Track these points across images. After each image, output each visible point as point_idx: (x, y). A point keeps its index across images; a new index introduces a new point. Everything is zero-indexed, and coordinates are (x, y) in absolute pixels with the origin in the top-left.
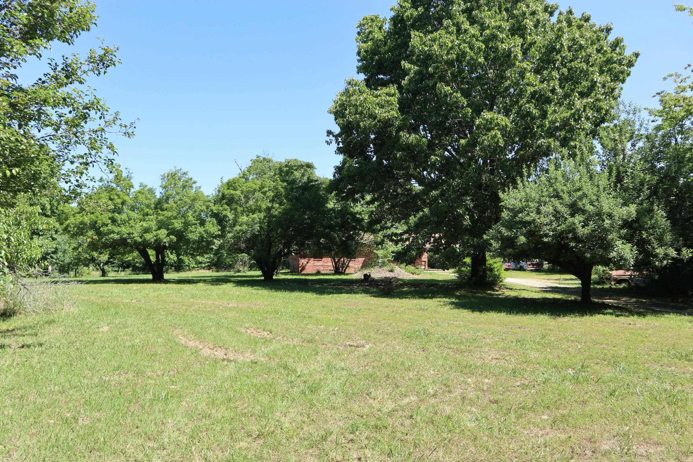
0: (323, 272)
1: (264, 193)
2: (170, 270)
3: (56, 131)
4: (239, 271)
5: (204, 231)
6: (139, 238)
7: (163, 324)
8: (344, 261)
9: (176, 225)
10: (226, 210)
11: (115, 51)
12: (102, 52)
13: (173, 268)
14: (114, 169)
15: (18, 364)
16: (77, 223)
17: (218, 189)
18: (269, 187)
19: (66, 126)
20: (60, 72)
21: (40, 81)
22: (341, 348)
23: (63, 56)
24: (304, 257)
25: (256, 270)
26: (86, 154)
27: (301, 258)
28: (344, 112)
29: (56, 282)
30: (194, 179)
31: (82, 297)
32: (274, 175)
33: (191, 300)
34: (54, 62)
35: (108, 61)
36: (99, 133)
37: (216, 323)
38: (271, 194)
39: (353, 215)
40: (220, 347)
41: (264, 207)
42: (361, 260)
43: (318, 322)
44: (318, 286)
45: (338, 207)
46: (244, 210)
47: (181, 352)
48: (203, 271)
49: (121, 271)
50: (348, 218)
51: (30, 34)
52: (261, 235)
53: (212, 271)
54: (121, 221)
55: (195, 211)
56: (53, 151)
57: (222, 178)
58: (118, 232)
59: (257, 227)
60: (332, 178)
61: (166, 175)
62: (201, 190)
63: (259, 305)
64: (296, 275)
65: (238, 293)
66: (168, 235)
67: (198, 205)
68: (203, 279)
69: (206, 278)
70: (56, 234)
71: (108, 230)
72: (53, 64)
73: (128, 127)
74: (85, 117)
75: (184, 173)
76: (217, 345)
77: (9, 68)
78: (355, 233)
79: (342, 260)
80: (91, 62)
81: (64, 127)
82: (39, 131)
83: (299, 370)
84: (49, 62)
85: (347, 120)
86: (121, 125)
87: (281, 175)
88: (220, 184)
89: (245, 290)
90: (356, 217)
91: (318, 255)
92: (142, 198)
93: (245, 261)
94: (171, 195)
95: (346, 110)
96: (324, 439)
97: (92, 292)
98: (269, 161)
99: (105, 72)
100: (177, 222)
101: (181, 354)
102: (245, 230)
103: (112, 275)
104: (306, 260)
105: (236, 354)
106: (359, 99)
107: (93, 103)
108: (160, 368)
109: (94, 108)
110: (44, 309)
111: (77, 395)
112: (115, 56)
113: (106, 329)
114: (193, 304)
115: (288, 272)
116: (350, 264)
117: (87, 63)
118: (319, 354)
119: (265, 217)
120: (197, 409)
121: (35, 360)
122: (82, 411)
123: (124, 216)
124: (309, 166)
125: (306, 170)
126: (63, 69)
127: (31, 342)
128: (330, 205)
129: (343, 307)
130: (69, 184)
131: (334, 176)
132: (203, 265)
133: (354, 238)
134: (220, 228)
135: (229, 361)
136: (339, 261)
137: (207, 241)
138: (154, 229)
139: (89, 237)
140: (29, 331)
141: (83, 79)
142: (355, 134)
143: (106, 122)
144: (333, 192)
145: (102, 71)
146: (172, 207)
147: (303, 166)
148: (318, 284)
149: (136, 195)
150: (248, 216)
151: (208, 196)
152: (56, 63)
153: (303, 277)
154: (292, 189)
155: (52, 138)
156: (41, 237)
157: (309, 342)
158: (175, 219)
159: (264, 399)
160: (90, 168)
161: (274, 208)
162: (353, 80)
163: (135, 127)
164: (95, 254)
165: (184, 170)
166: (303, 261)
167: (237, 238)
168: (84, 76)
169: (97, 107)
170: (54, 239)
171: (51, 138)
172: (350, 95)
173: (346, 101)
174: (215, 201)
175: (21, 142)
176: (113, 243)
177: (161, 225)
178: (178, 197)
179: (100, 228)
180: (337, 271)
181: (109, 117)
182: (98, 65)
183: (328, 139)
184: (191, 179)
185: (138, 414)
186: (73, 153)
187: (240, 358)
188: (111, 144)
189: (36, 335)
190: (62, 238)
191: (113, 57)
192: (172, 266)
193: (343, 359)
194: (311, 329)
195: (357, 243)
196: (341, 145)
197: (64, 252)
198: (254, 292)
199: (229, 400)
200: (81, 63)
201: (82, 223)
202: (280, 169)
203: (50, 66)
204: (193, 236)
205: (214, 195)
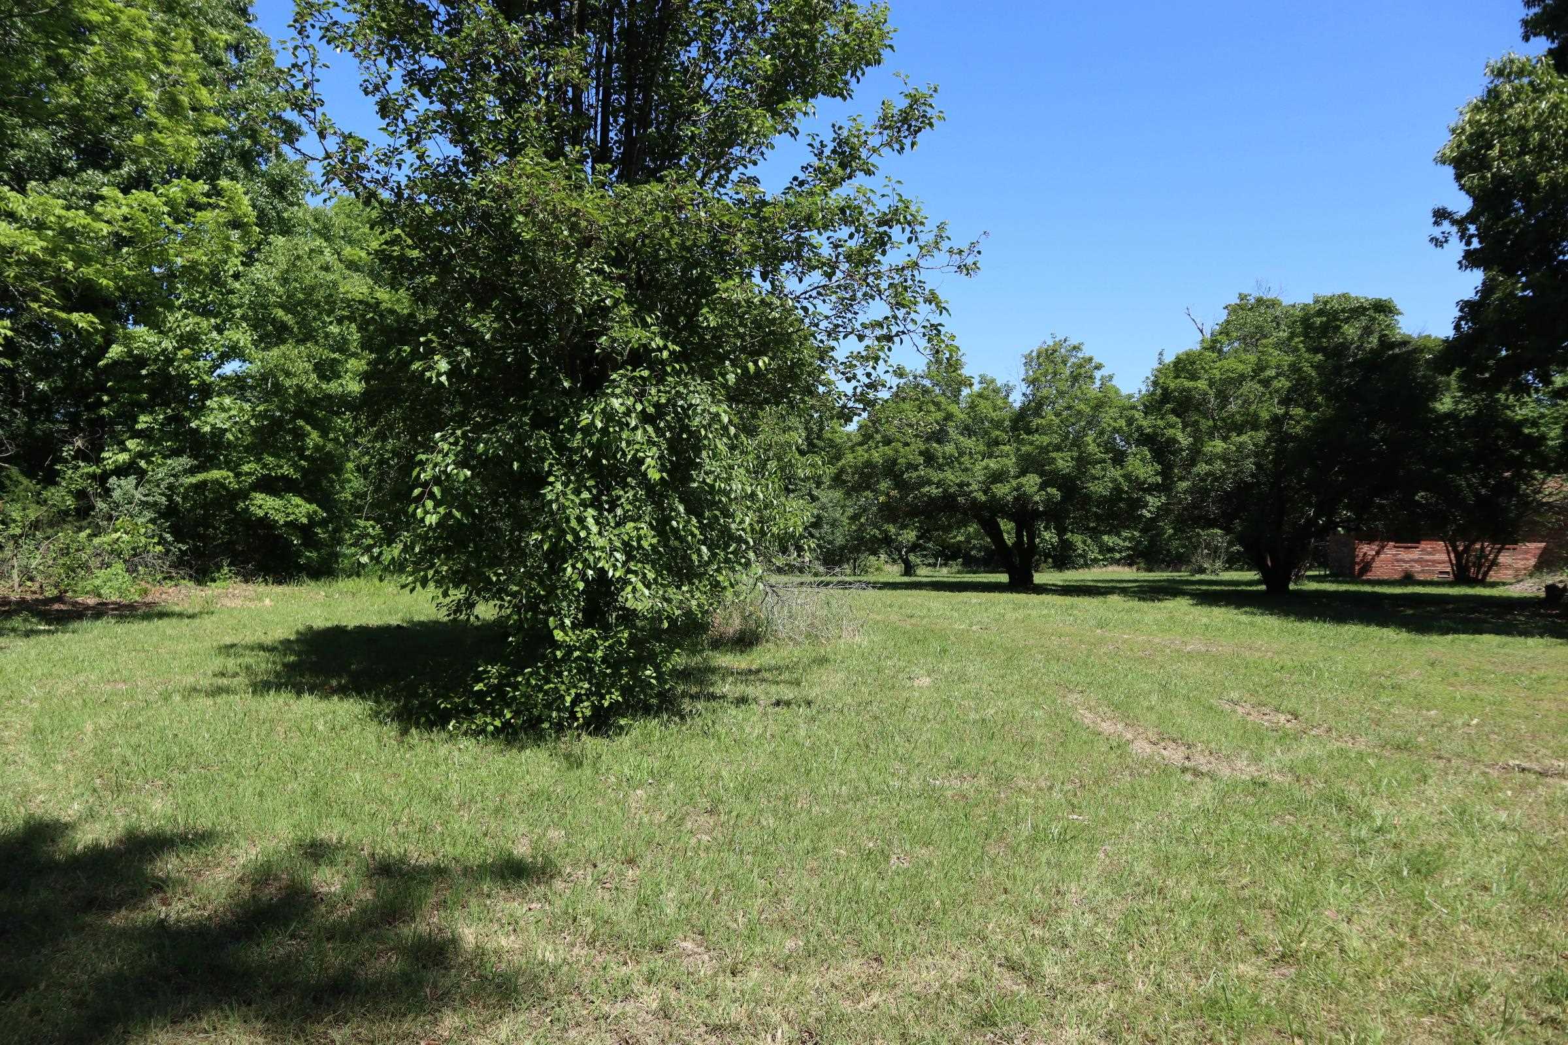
0: (1421, 577)
1: (1266, 383)
2: (1043, 565)
3: (829, 276)
4: (1202, 571)
5: (1124, 476)
6: (981, 493)
7: (1041, 679)
8: (1483, 549)
9: (1060, 463)
10: (1173, 426)
11: (931, 96)
12: (904, 103)
13: (1050, 560)
14: (943, 346)
15: (773, 736)
16: (859, 464)
17: (1152, 378)
18: (1278, 367)
19: (847, 265)
20: (828, 157)
21: (796, 183)
22: (1494, 773)
23: (833, 126)
24: (1370, 540)
25: (1242, 569)
26: (886, 318)
27: (1361, 541)
28: (1485, 155)
29: (827, 584)
30: (1097, 360)
31: (872, 616)
32: (1290, 339)
33: (1099, 631)
34: (818, 140)
35: (917, 120)
36: (908, 273)
37: (1160, 684)
38: (1283, 383)
39: (1515, 427)
40: (1174, 741)
41: (1265, 416)
42: (1536, 547)
43: (1420, 700)
44: (1410, 612)
45: (1468, 408)
46: (1215, 426)
47: (1085, 743)
48: (1115, 568)
49: (941, 565)
50: (1498, 437)
51: (777, 93)
52: (1258, 484)
53: (1138, 569)
54: (944, 458)
55: (1102, 433)
56: (827, 317)
57: (1161, 354)
58: (939, 481)
59: (1249, 465)
60: (1450, 333)
61: (1034, 354)
62: (1114, 382)
63: (1259, 650)
64: (1348, 583)
65: (1205, 620)
66: (1043, 487)
67: (1108, 418)
68: (1118, 585)
69: (1125, 585)
70: (817, 488)
71: (918, 477)
72: (817, 144)
73: (965, 254)
74: (881, 242)
75: (1074, 348)
76: (1165, 736)
77: (746, 167)
78: (1518, 476)
79: (1478, 546)
80: (886, 128)
81: (844, 266)
82: (801, 280)
83: (1378, 813)
84: (810, 140)
85: (1493, 175)
86: (950, 251)
87: (1306, 335)
88: (1156, 365)
89: (1220, 615)
90: (1521, 433)
91: (1408, 535)
92: (984, 407)
93: (1217, 547)
94: (1047, 398)
95: (1491, 147)
96: (1466, 997)
97: (890, 606)
98: (1273, 304)
99: (913, 144)
100: (1062, 458)
101: (1086, 748)
102: (1219, 473)
103: (924, 573)
104: (1375, 547)
105: (1212, 759)
106: (1535, 109)
107: (897, 210)
108: (1042, 774)
109: (898, 222)
110: (808, 636)
111: (882, 808)
112: (931, 106)
113: (926, 681)
114: (1101, 641)
115: (1326, 576)
116: (1502, 559)
117: (878, 130)
118: (1430, 781)
119: (1268, 440)
120: (1131, 872)
121: (803, 733)
122: (896, 842)
123: (949, 448)
124: (1383, 308)
125: (1374, 319)
126: (834, 151)
127: (791, 696)
128: (1445, 404)
129: (1490, 667)
130: (854, 383)
131: (1457, 327)
132: (1117, 556)
133: (1514, 491)
134: (1159, 468)
135: (1197, 773)
136: (1467, 549)
137: (1130, 498)
138: (1012, 473)
139: (882, 493)
140: (786, 676)
141: (873, 165)
142: (1516, 210)
143: (921, 248)
144: (1453, 369)
145: (907, 142)
146: (1050, 426)
147: (1365, 309)
148: (1411, 607)
149: (973, 402)
150: (1225, 439)
151: (1130, 397)
152: (821, 142)
153: (1367, 589)
154: (1337, 371)
155: (822, 291)
156: (792, 495)
157: (1398, 747)
158: (1058, 451)
159: (1292, 872)
160: (896, 346)
161: (1291, 418)
162: (1512, 61)
163: (979, 252)
164: (892, 529)
165: (1073, 341)
166: (1366, 550)
167: (1200, 492)
168: (874, 159)
169: (905, 217)
170: (814, 499)
171: (819, 293)
172: (1502, 103)
173: (1489, 123)
174: (1146, 406)
175: (769, 305)
176: (928, 504)
177: (1028, 464)
178: (1061, 404)
179: (903, 473)
180: (1461, 576)
181: (926, 237)
182: (899, 131)
183: (1437, 232)
184: (1091, 359)
185: (1007, 864)
186: (862, 318)
187: (1225, 772)
188: (932, 292)
189: (798, 684)
190: (828, 496)
191: (928, 109)
192: (1047, 556)
193: (1503, 802)
194: (1402, 716)
195: (1525, 504)
196: (1475, 244)
197: (834, 524)
198: (1244, 618)
199: (1206, 862)
200: (866, 133)
201: (869, 464)
202: (1306, 321)
203: (810, 149)
204: (1099, 489)
205: (1143, 392)
